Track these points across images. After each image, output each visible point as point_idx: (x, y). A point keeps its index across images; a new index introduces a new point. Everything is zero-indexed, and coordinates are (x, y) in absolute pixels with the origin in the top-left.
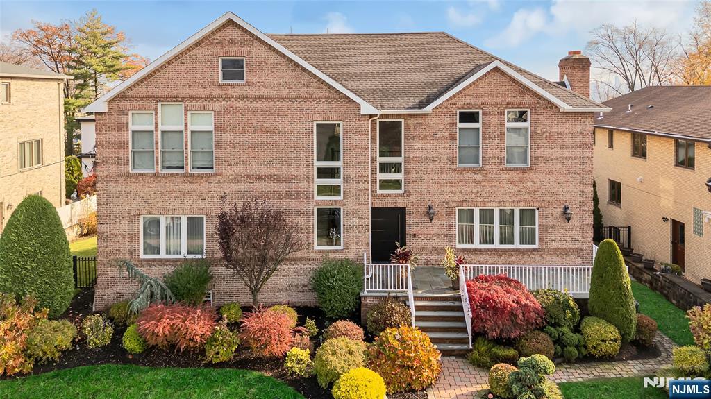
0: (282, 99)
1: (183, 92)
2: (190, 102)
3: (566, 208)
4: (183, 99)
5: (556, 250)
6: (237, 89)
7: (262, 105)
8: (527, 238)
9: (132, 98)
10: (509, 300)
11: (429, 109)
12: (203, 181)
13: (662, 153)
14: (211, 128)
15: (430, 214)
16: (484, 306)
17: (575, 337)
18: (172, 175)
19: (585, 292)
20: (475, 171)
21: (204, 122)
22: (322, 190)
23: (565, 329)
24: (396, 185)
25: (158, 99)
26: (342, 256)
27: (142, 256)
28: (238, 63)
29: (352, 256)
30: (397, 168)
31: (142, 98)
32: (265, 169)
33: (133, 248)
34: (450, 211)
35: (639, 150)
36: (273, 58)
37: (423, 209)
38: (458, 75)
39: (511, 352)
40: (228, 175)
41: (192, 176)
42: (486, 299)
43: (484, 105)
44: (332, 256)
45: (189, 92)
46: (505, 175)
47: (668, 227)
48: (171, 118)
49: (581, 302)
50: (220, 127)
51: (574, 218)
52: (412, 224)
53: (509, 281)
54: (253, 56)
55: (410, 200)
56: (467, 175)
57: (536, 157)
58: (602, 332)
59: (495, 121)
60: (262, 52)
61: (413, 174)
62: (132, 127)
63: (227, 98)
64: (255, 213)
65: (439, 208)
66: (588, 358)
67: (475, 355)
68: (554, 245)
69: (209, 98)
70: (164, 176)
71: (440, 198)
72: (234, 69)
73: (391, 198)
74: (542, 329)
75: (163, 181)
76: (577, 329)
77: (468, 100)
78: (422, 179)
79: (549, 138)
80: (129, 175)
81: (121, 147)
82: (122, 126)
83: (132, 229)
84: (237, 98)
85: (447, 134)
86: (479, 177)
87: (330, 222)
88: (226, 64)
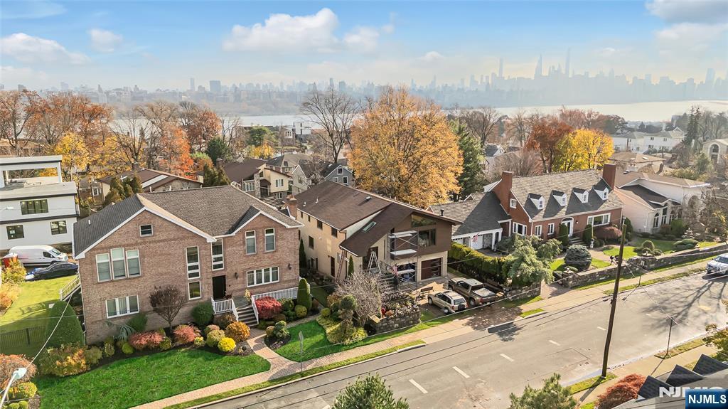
0: (171, 240)
1: (123, 243)
2: (127, 247)
3: (289, 265)
4: (124, 246)
5: (286, 281)
6: (150, 238)
7: (162, 244)
8: (275, 278)
9: (98, 249)
10: (271, 305)
11: (234, 234)
12: (136, 281)
13: (327, 229)
14: (138, 256)
15: (236, 276)
16: (262, 309)
17: (293, 313)
18: (120, 280)
19: (296, 297)
20: (254, 255)
21: (133, 255)
22: (191, 275)
23: (290, 311)
24: (220, 266)
25: (111, 247)
26: (201, 301)
27: (108, 317)
28: (150, 227)
29: (206, 299)
30: (220, 259)
31: (103, 248)
32: (164, 270)
33: (103, 313)
34: (244, 273)
35: (320, 225)
36: (166, 224)
37: (233, 274)
38: (243, 213)
39: (272, 322)
40: (148, 275)
41: (130, 278)
42: (263, 307)
43: (256, 229)
44: (197, 301)
45: (126, 243)
46: (266, 255)
47: (330, 259)
48: (117, 255)
49: (294, 300)
50: (142, 256)
51: (292, 269)
52: (228, 281)
53: (270, 298)
54: (155, 224)
55: (228, 272)
56: (250, 258)
57: (277, 246)
58: (301, 309)
59: (261, 235)
60: (160, 222)
61: (228, 261)
62: (97, 262)
63: (145, 243)
64: (163, 289)
65: (240, 272)
66: (297, 318)
67: (260, 326)
68: (285, 279)
69: (137, 244)
70: (117, 281)
71: (240, 269)
72: (146, 229)
73: (219, 272)
74: (281, 313)
75: (116, 284)
76: (293, 310)
77: (249, 227)
78: (232, 262)
79: (283, 239)
80: (99, 283)
81: (94, 272)
82: (93, 262)
83: (103, 307)
84: (150, 242)
85: (242, 242)
86: (255, 258)
87: (195, 289)
88: (142, 228)
